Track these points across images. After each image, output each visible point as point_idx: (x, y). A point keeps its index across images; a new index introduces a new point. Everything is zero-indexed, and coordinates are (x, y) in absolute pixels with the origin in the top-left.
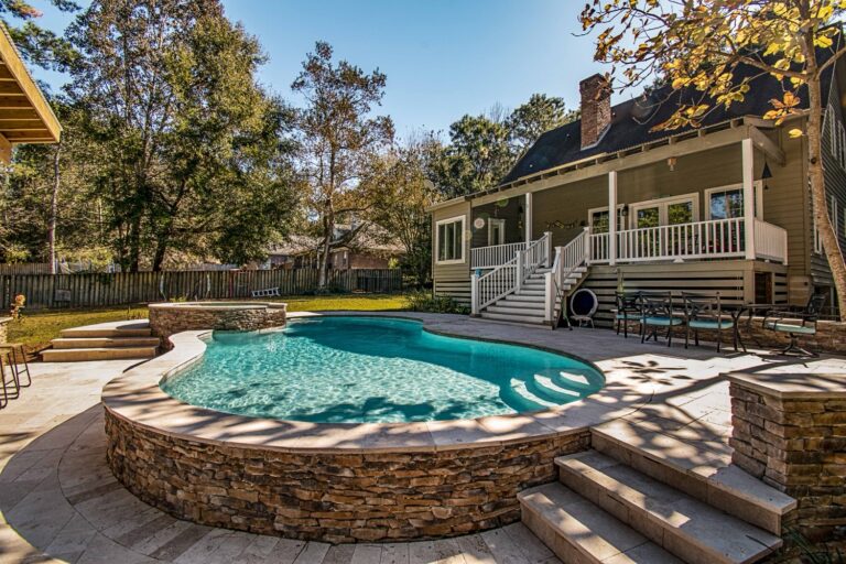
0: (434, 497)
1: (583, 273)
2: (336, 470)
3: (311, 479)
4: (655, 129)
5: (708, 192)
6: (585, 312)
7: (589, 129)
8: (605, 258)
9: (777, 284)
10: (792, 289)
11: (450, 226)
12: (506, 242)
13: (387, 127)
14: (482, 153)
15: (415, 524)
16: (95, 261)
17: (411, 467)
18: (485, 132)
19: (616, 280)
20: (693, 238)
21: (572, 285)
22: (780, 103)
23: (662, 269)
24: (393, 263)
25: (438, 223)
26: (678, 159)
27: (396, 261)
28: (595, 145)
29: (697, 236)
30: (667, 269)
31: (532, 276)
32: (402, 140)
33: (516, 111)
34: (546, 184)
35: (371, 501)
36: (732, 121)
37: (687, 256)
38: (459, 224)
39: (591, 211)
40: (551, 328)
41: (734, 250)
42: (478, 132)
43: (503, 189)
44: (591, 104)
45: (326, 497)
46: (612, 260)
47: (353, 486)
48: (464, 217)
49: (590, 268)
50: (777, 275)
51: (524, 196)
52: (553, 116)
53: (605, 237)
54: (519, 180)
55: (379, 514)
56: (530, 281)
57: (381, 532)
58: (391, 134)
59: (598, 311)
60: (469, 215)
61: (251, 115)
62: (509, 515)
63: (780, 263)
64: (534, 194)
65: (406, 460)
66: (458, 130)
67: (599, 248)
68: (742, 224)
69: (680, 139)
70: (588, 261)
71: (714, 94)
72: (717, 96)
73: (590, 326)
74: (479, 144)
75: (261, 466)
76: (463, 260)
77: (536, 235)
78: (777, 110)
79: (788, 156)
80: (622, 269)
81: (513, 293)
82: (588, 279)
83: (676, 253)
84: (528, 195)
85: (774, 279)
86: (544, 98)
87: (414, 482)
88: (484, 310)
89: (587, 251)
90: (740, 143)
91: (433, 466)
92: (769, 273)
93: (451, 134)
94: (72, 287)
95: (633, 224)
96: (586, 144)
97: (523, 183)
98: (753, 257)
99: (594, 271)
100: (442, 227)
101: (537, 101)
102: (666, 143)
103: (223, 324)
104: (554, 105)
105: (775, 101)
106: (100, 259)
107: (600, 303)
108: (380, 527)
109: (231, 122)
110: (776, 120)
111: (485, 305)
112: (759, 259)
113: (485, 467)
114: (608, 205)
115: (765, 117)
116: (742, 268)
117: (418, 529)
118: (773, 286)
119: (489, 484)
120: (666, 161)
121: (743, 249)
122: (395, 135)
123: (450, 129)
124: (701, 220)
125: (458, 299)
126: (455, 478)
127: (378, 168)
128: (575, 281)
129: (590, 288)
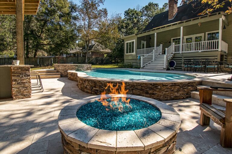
0: (176, 92)
1: (173, 56)
2: (157, 87)
3: (151, 89)
4: (199, 14)
5: (207, 33)
6: (172, 67)
7: (171, 14)
8: (179, 51)
9: (225, 58)
10: (228, 60)
11: (130, 43)
12: (146, 48)
13: (105, 12)
14: (135, 21)
15: (172, 97)
16: (9, 55)
17: (172, 86)
18: (135, 14)
19: (182, 57)
20: (202, 46)
21: (170, 59)
22: (230, 8)
23: (195, 54)
24: (105, 55)
25: (126, 42)
26: (202, 23)
27: (106, 55)
28: (172, 19)
29: (203, 45)
30: (197, 54)
31: (157, 57)
32: (109, 17)
33: (143, 8)
34: (161, 30)
35: (164, 93)
36: (217, 13)
37: (202, 50)
38: (133, 42)
39: (172, 39)
40: (166, 70)
41: (215, 48)
42: (133, 14)
43: (144, 33)
44: (172, 6)
45: (155, 92)
46: (181, 52)
47: (160, 89)
48: (135, 40)
49: (174, 54)
50: (225, 56)
51: (154, 34)
52: (155, 9)
53: (179, 46)
54: (153, 29)
55: (165, 95)
56: (157, 58)
57: (166, 99)
58: (107, 14)
59: (176, 66)
60: (136, 40)
61: (65, 7)
62: (189, 96)
63: (226, 53)
64: (157, 33)
65: (171, 84)
66: (127, 13)
67: (177, 49)
68: (218, 42)
69: (202, 18)
70: (173, 52)
71: (213, 5)
72: (213, 6)
73: (174, 70)
74: (133, 18)
75: (140, 86)
76: (134, 53)
77: (158, 45)
78: (229, 10)
79: (229, 23)
80: (184, 54)
81: (152, 62)
82: (174, 57)
83: (199, 50)
84: (155, 34)
85: (224, 57)
86: (152, 3)
87: (172, 89)
88: (144, 66)
89: (173, 50)
90: (219, 19)
91: (176, 86)
92: (223, 55)
93: (125, 14)
94: (10, 62)
95: (184, 42)
96: (170, 19)
97: (154, 30)
98: (220, 50)
99: (175, 55)
100: (127, 43)
101: (150, 4)
102: (198, 18)
103: (78, 69)
104: (155, 6)
105: (229, 7)
106: (11, 54)
107: (176, 64)
108: (165, 98)
109: (58, 9)
110: (228, 13)
111: (144, 65)
112: (221, 51)
113: (185, 87)
114: (180, 36)
115: (226, 12)
116: (217, 53)
117: (173, 98)
118: (224, 59)
119: (186, 90)
120: (198, 24)
121: (218, 48)
122: (108, 15)
123: (124, 13)
124: (204, 41)
125: (133, 65)
126: (180, 88)
127: (104, 25)
128: (170, 58)
129: (173, 60)
